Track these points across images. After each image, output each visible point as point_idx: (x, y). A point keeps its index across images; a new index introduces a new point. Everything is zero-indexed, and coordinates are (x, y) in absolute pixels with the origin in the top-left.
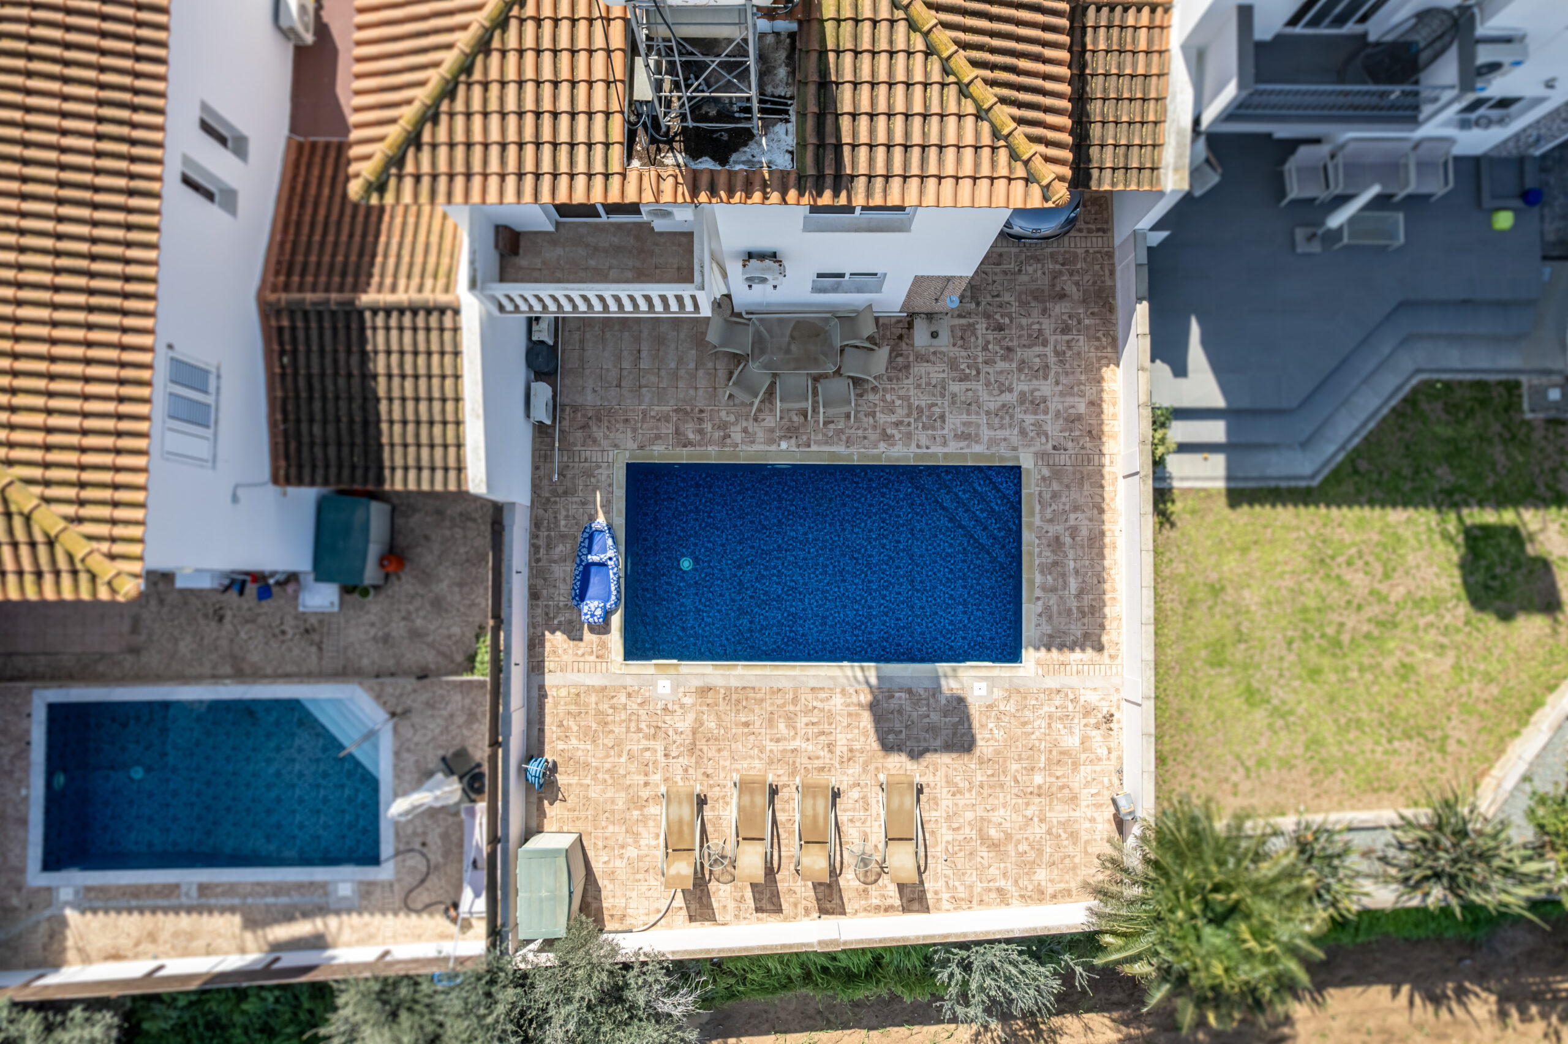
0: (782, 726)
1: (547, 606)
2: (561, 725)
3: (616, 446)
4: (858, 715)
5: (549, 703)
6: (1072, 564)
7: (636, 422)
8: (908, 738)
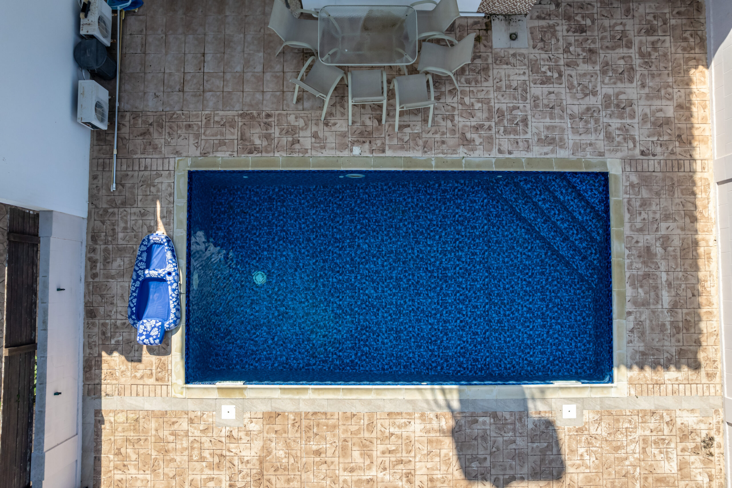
0: (356, 454)
1: (104, 325)
2: (118, 453)
3: (178, 153)
4: (439, 442)
5: (106, 429)
6: (664, 276)
7: (200, 127)
8: (493, 465)
